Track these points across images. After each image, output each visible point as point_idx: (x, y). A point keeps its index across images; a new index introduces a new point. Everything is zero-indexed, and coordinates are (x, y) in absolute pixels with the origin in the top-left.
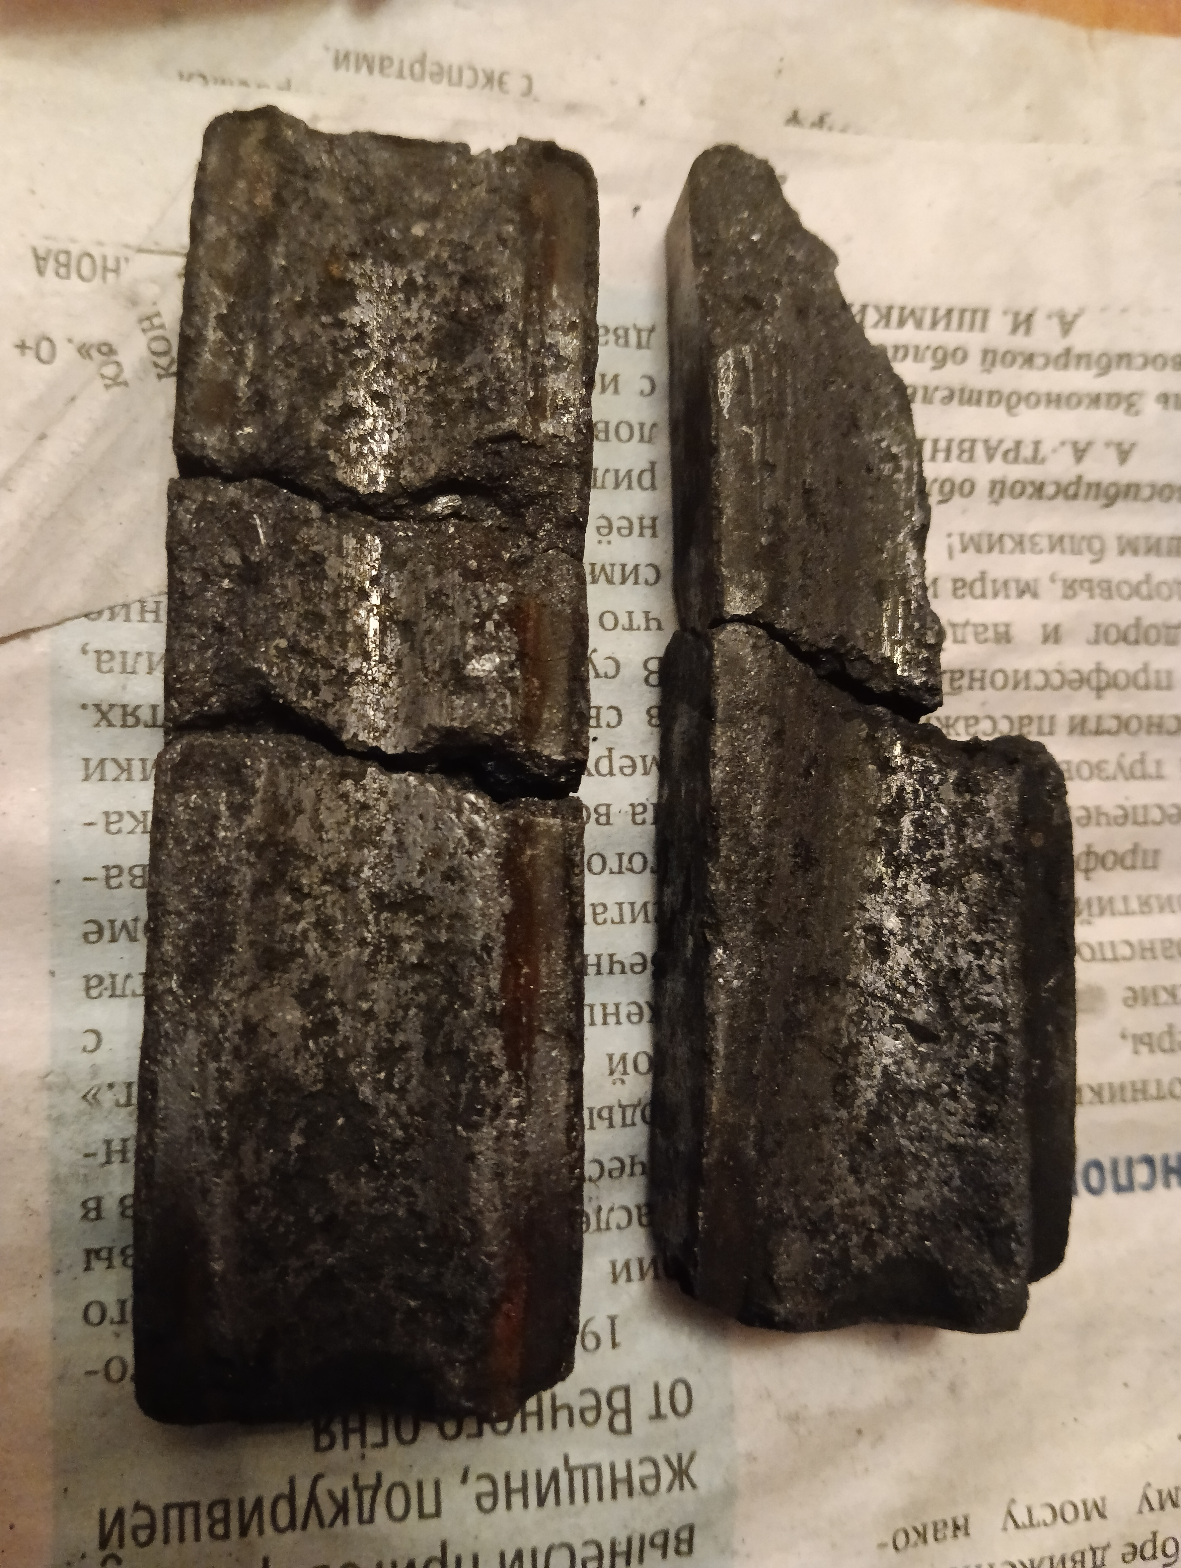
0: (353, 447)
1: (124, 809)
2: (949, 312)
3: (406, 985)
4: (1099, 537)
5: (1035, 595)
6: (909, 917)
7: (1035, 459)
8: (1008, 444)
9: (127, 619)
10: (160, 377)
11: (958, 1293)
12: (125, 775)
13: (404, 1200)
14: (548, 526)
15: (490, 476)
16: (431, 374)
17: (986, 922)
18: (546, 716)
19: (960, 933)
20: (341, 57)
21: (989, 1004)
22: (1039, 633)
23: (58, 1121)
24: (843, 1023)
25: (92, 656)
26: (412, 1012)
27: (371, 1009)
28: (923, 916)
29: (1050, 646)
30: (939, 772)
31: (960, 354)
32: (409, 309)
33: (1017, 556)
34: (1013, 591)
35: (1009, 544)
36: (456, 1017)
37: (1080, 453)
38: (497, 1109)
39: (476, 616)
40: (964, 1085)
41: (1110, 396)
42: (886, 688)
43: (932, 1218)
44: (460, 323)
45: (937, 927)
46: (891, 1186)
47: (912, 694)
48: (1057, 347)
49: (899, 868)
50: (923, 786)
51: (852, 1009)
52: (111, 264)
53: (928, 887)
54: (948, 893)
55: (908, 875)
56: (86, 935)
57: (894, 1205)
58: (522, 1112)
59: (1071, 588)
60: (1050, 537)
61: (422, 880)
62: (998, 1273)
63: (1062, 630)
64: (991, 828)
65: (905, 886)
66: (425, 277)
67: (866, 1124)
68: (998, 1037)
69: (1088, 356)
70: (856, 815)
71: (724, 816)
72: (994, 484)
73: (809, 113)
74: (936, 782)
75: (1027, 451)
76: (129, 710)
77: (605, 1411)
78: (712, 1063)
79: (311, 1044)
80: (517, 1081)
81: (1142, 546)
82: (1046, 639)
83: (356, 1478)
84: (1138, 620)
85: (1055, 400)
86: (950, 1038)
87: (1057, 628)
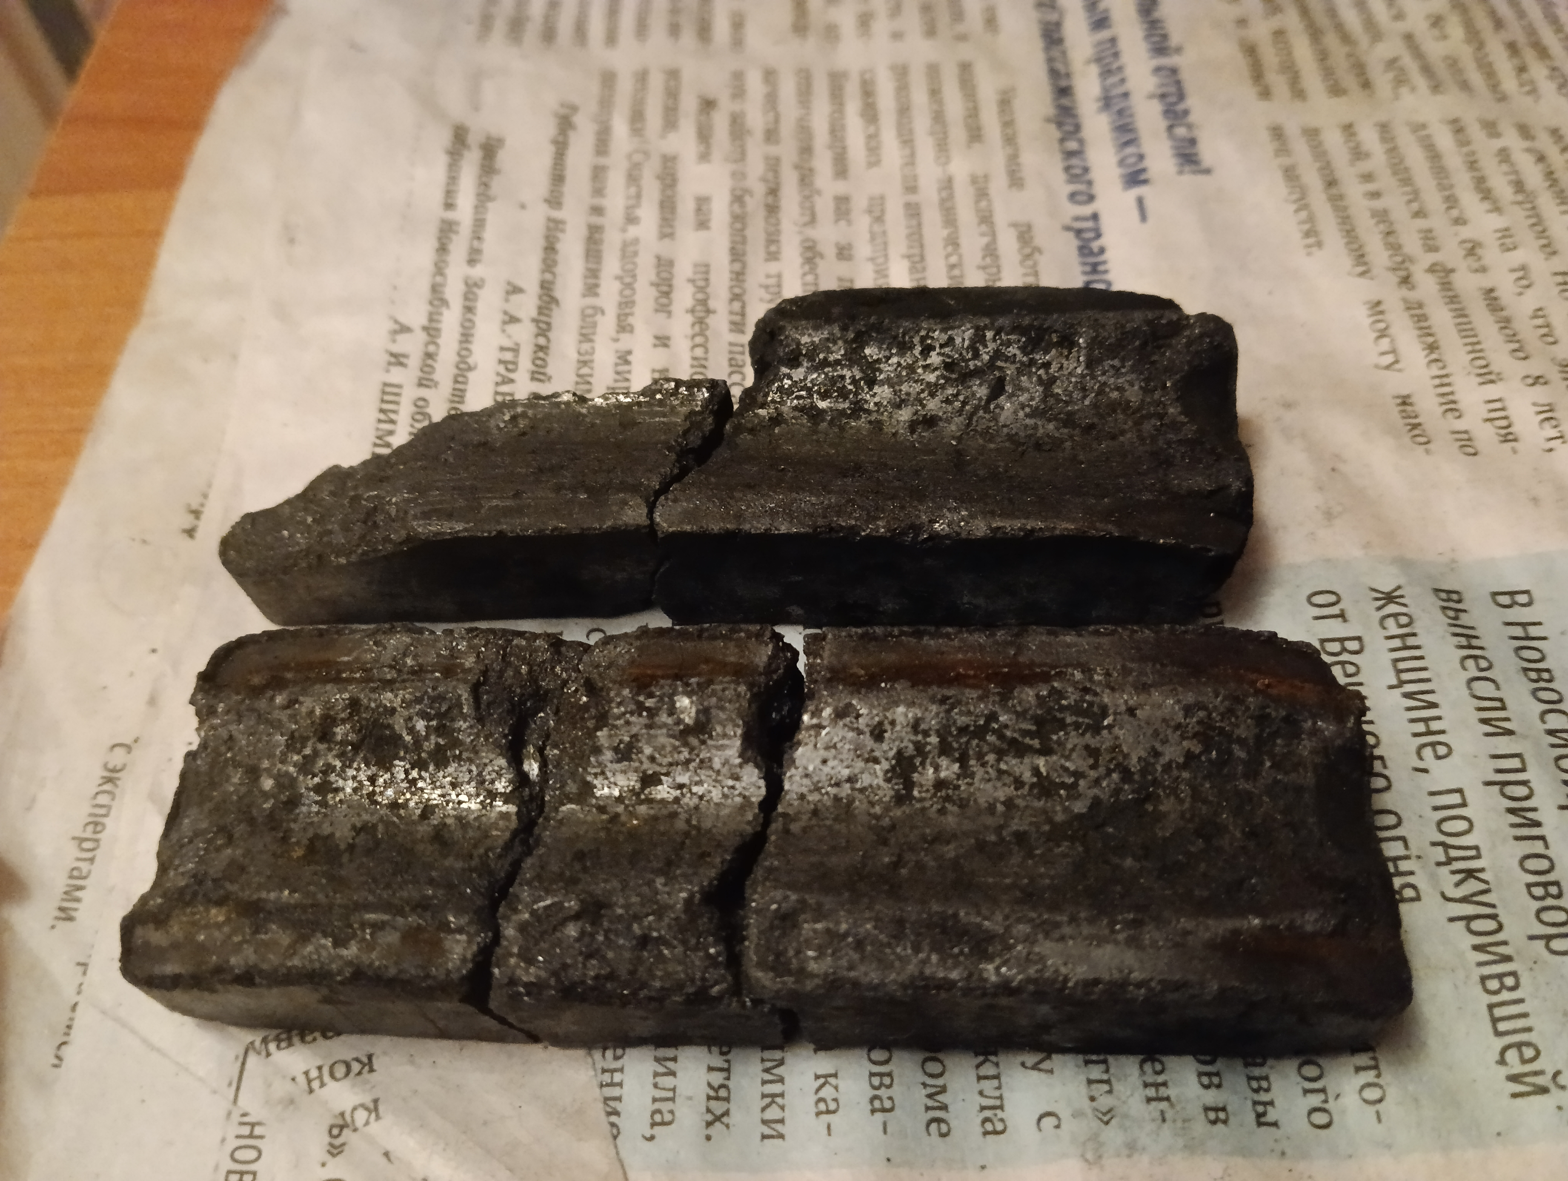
0: (471, 833)
1: (815, 1098)
2: (382, 411)
3: (980, 772)
4: (583, 311)
5: (629, 352)
6: (903, 401)
7: (515, 350)
8: (502, 369)
9: (619, 1099)
10: (372, 1070)
11: (1206, 363)
12: (779, 1100)
13: (1175, 773)
14: (558, 669)
15: (510, 712)
16: (408, 766)
17: (904, 343)
18: (732, 659)
19: (914, 362)
20: (63, 915)
21: (971, 339)
22: (661, 350)
23: (1132, 1148)
24: (992, 446)
25: (657, 1129)
26: (1003, 766)
27: (1003, 803)
28: (901, 390)
29: (671, 343)
30: (782, 381)
31: (421, 403)
32: (343, 789)
33: (595, 365)
34: (625, 368)
35: (585, 371)
36: (1006, 726)
37: (513, 320)
38: (1086, 690)
39: (640, 715)
40: (1038, 357)
41: (466, 298)
42: (710, 420)
43: (1147, 380)
44: (362, 741)
45: (909, 378)
46: (1124, 411)
47: (716, 399)
48: (421, 337)
49: (862, 409)
50: (793, 393)
51: (981, 441)
52: (246, 1130)
53: (876, 387)
54: (881, 372)
55: (866, 401)
56: (943, 1135)
57: (1139, 410)
58: (1087, 671)
59: (624, 327)
60: (580, 342)
61: (883, 760)
62: (1187, 333)
63: (660, 334)
64: (828, 340)
65: (876, 404)
66: (314, 776)
67: (1074, 429)
68: (998, 332)
69: (431, 314)
70: (818, 441)
71: (820, 522)
72: (533, 379)
73: (188, 521)
74: (789, 382)
75: (508, 356)
76: (712, 1093)
77: (1345, 657)
78: (1033, 530)
79: (1038, 852)
80: (1060, 675)
81: (591, 281)
82: (666, 345)
83: (1439, 864)
84: (652, 284)
85: (466, 337)
86: (1001, 369)
87: (657, 338)
